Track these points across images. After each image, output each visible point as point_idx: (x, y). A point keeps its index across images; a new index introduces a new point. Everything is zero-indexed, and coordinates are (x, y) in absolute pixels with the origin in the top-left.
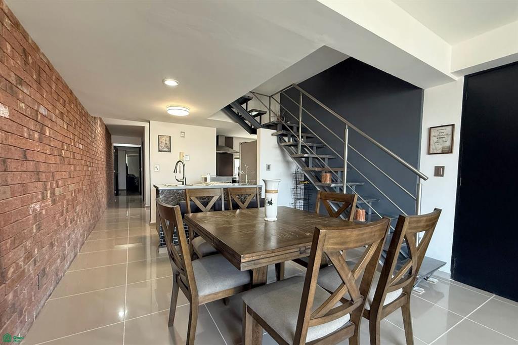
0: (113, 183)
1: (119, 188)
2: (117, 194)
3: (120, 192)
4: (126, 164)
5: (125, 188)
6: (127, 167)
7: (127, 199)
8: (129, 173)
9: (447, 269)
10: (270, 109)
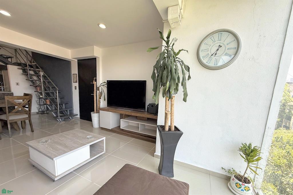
9: (79, 116)
10: (16, 56)
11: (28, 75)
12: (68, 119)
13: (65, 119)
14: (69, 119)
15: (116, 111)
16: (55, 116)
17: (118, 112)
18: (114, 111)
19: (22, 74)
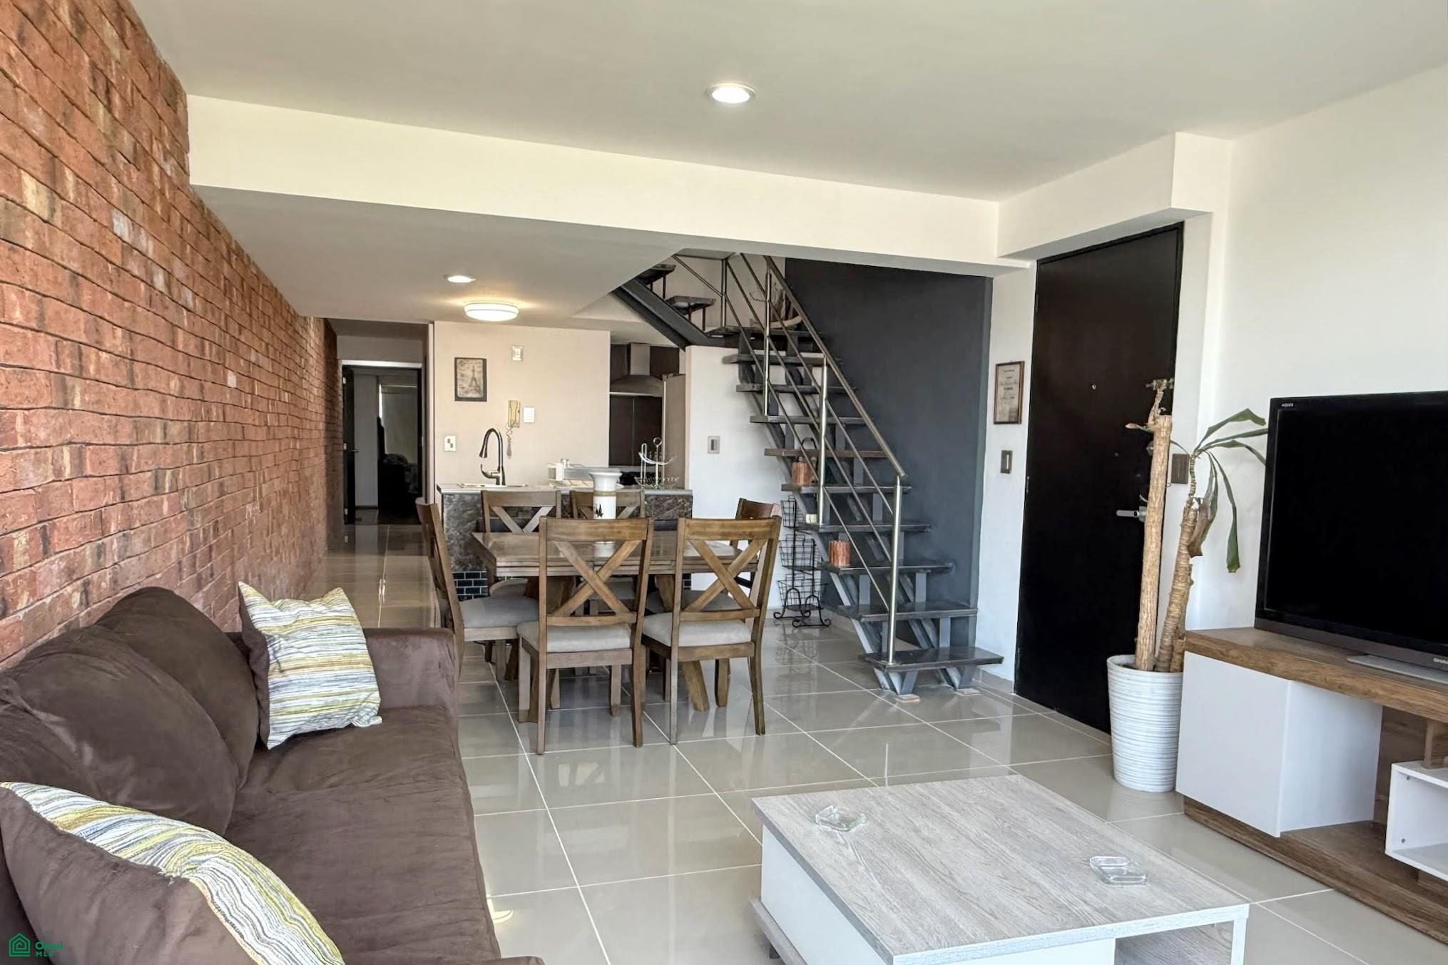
0: (341, 485)
1: (357, 504)
2: (351, 519)
3: (358, 514)
4: (379, 420)
5: (375, 503)
6: (381, 431)
7: (379, 533)
8: (386, 452)
9: (1007, 671)
10: (724, 294)
11: (761, 392)
12: (940, 682)
13: (921, 675)
14: (946, 684)
15: (1347, 681)
16: (868, 649)
17: (1366, 694)
18: (1329, 672)
19: (739, 389)
